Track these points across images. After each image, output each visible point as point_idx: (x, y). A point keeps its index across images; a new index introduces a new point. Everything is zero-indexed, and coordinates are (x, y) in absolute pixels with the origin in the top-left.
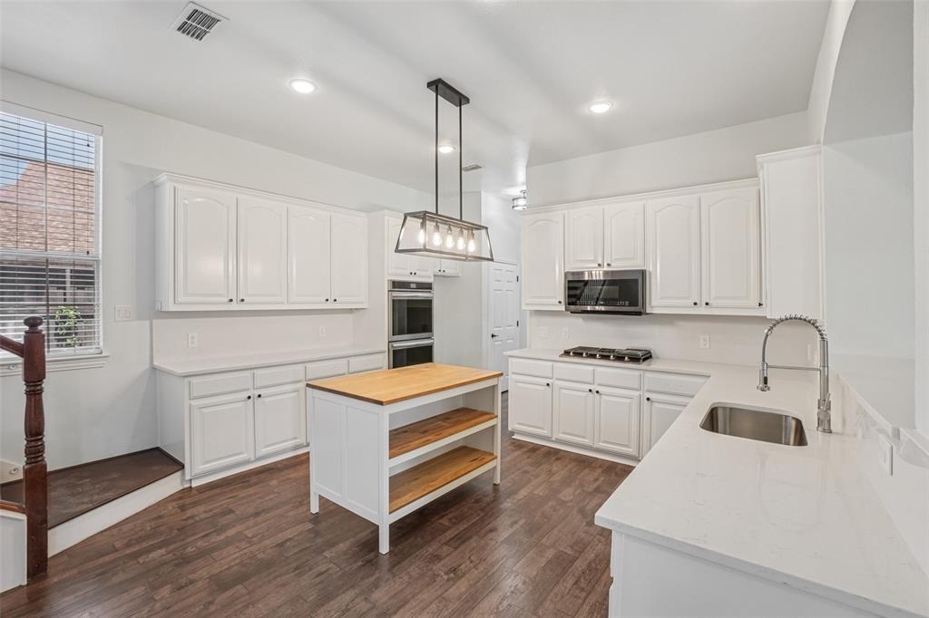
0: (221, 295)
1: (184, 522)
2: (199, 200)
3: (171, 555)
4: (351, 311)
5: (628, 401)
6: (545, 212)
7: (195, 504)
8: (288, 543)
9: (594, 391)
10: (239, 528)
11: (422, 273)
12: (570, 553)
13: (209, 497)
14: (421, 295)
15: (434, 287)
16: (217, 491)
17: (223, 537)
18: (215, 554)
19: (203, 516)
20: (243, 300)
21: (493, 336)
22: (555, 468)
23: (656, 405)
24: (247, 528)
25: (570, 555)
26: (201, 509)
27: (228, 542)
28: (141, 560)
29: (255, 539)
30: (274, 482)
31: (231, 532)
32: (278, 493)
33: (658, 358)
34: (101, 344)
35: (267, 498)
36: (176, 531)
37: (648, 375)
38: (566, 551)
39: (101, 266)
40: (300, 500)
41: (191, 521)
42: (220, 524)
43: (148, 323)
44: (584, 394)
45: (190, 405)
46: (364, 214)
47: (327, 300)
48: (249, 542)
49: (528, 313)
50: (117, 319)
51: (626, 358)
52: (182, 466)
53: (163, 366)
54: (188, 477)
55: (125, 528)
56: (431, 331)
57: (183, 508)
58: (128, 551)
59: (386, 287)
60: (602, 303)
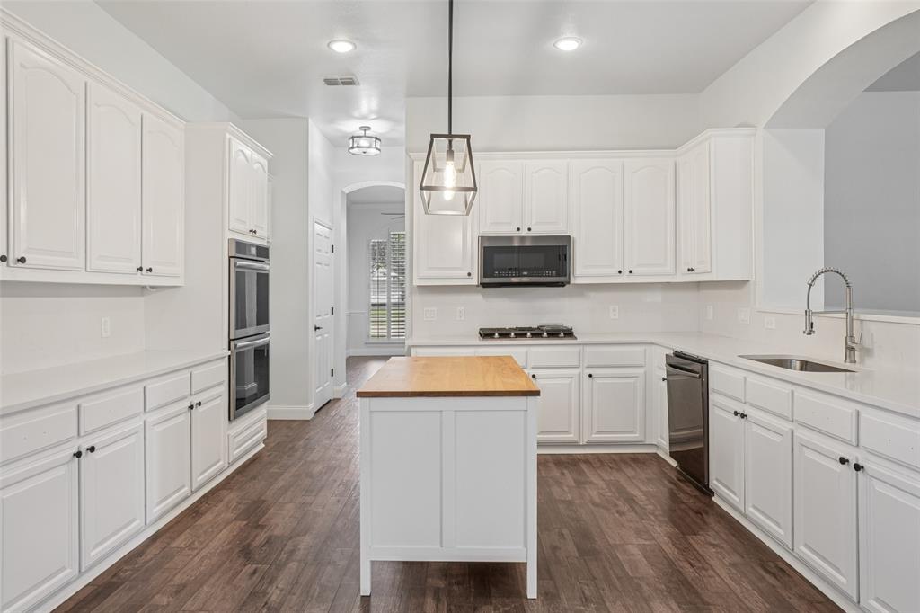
5: (568, 381)
11: (260, 233)
15: (271, 253)
20: (22, 260)
21: (316, 328)
23: (598, 381)
37: (589, 350)
51: (561, 334)
56: (268, 323)
60: (526, 273)
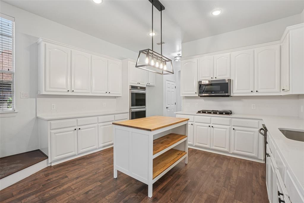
0: (65, 89)
1: (46, 182)
2: (56, 50)
3: (37, 198)
4: (115, 97)
5: (225, 130)
6: (190, 59)
7: (52, 173)
8: (90, 192)
9: (211, 126)
10: (69, 184)
11: (142, 83)
12: (214, 196)
13: (58, 170)
14: (141, 91)
15: (146, 88)
16: (62, 168)
17: (61, 189)
18: (57, 198)
19: (54, 179)
20: (73, 91)
21: (167, 108)
22: (197, 157)
23: (237, 131)
24: (73, 185)
25: (214, 197)
26: (54, 175)
27: (64, 192)
28: (23, 201)
29: (75, 190)
30: (85, 164)
31: (65, 187)
32: (87, 168)
33: (234, 113)
34: (15, 107)
35: (82, 171)
36: (42, 186)
37: (233, 119)
38: (211, 195)
39: (14, 76)
40: (96, 171)
41: (49, 181)
42: (61, 183)
43: (35, 99)
44: (207, 128)
45: (51, 132)
46: (121, 61)
47: (106, 92)
48: (73, 191)
49: (182, 98)
50: (22, 97)
51: (224, 113)
52: (47, 157)
53: (41, 117)
54: (50, 162)
55: (20, 185)
56: (145, 105)
57: (47, 175)
58: (18, 197)
59: (129, 88)
60: (213, 92)
